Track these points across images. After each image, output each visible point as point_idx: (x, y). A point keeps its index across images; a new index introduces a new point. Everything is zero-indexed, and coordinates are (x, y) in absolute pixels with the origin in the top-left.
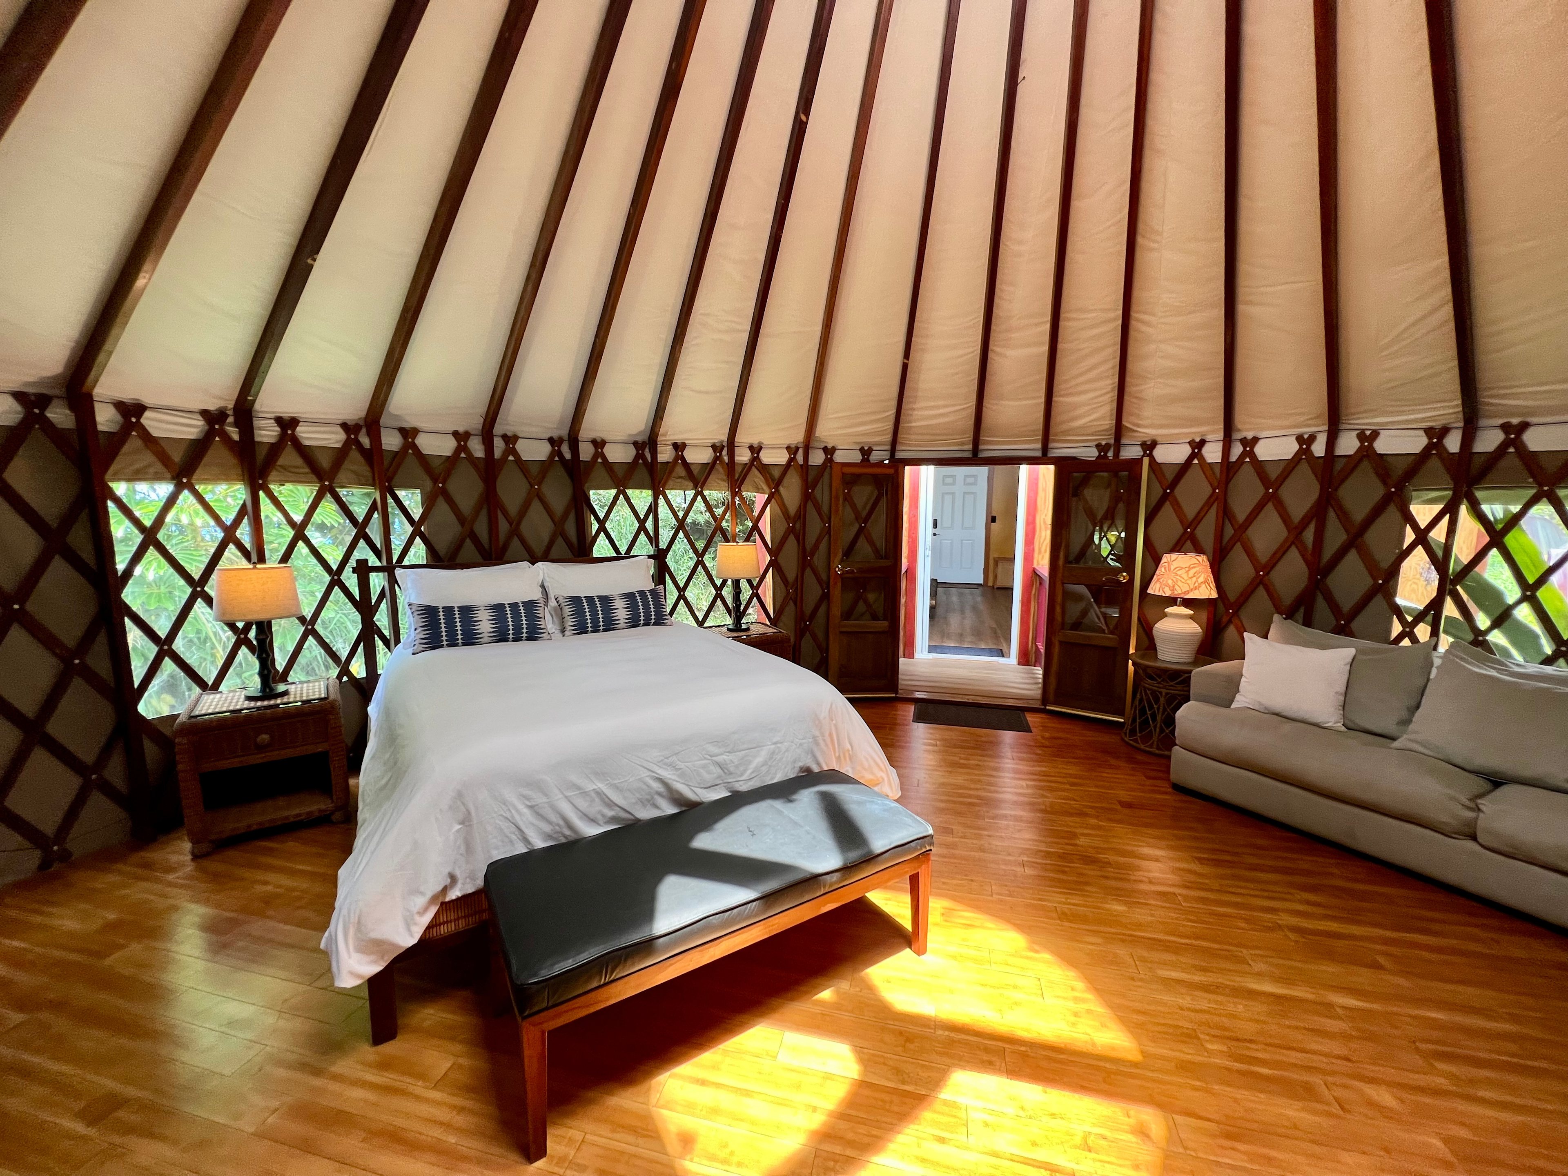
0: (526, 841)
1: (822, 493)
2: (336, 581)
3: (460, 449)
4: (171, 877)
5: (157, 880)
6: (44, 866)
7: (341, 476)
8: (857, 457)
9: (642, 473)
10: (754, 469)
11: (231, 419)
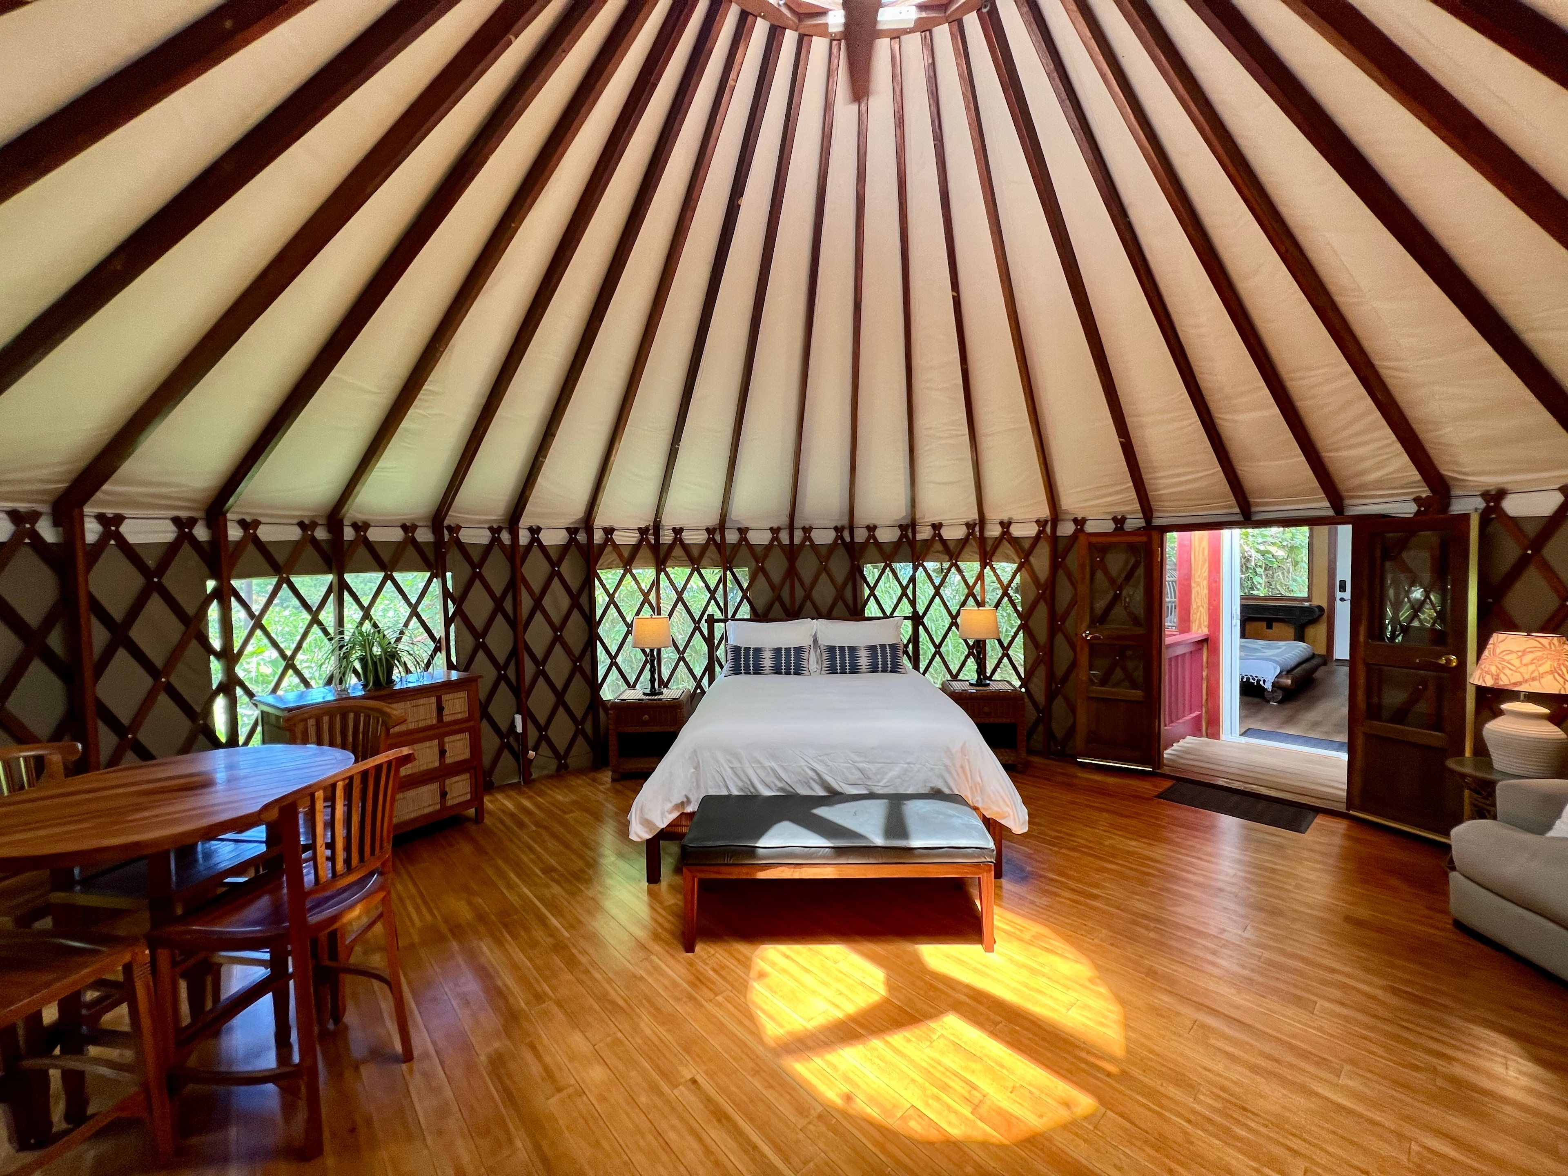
0: (727, 788)
1: (1073, 561)
2: (697, 628)
3: (774, 539)
4: (601, 787)
5: (595, 787)
6: (558, 770)
7: (704, 561)
8: (1110, 526)
9: (906, 549)
10: (1005, 542)
11: (651, 532)
